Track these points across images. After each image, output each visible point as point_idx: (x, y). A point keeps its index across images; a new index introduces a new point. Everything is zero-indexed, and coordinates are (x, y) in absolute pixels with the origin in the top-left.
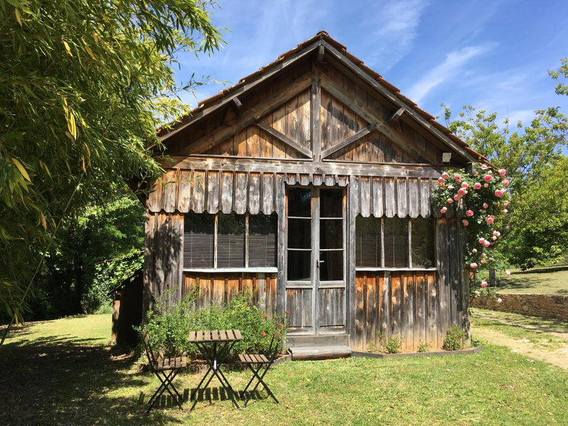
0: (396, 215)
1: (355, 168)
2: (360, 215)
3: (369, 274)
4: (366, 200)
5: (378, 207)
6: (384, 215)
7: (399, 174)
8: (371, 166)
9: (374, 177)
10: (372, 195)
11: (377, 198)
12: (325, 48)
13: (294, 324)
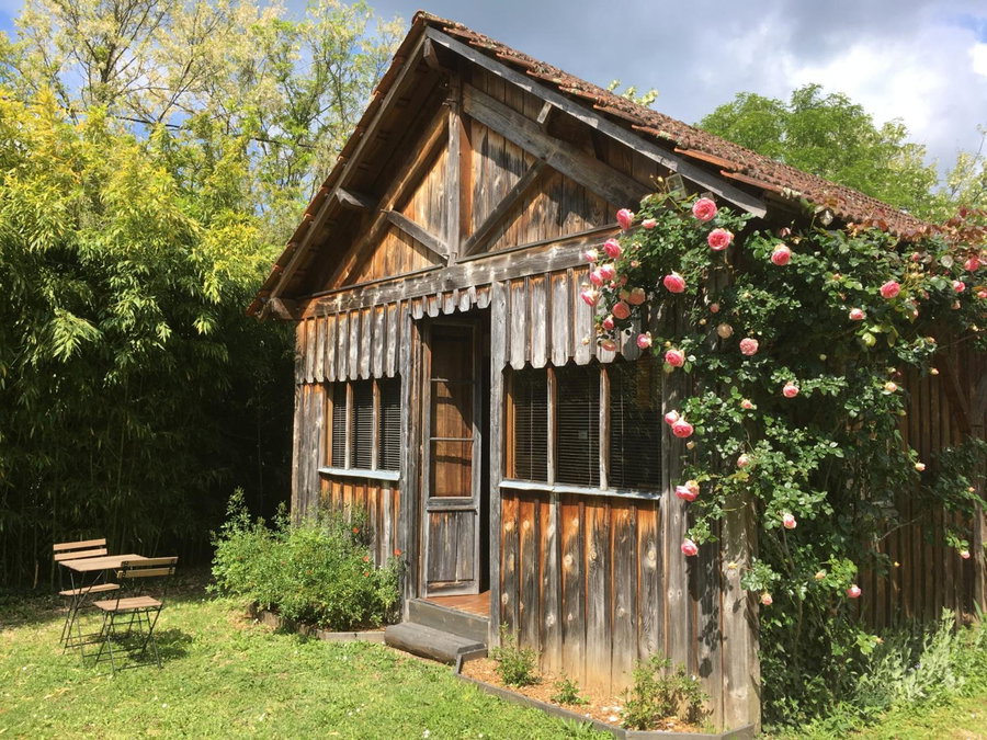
0: (571, 359)
1: (499, 267)
2: (508, 367)
3: (525, 496)
4: (518, 331)
5: (539, 346)
6: (549, 363)
7: (576, 259)
8: (525, 254)
9: (532, 277)
10: (528, 318)
11: (537, 324)
12: (433, 42)
13: (441, 577)
